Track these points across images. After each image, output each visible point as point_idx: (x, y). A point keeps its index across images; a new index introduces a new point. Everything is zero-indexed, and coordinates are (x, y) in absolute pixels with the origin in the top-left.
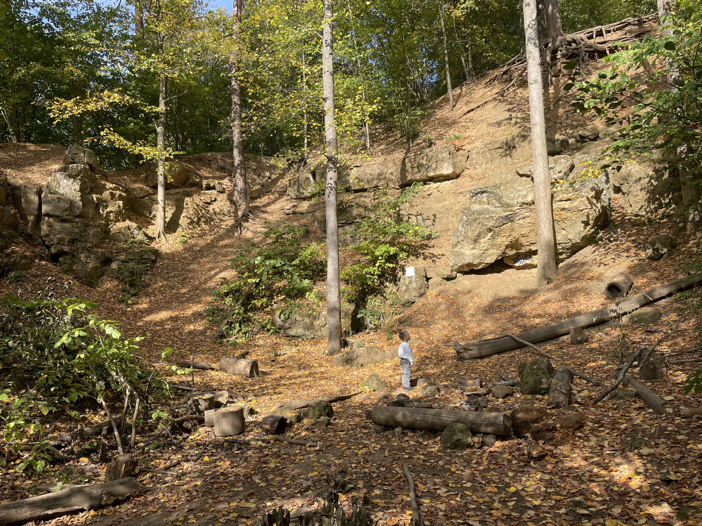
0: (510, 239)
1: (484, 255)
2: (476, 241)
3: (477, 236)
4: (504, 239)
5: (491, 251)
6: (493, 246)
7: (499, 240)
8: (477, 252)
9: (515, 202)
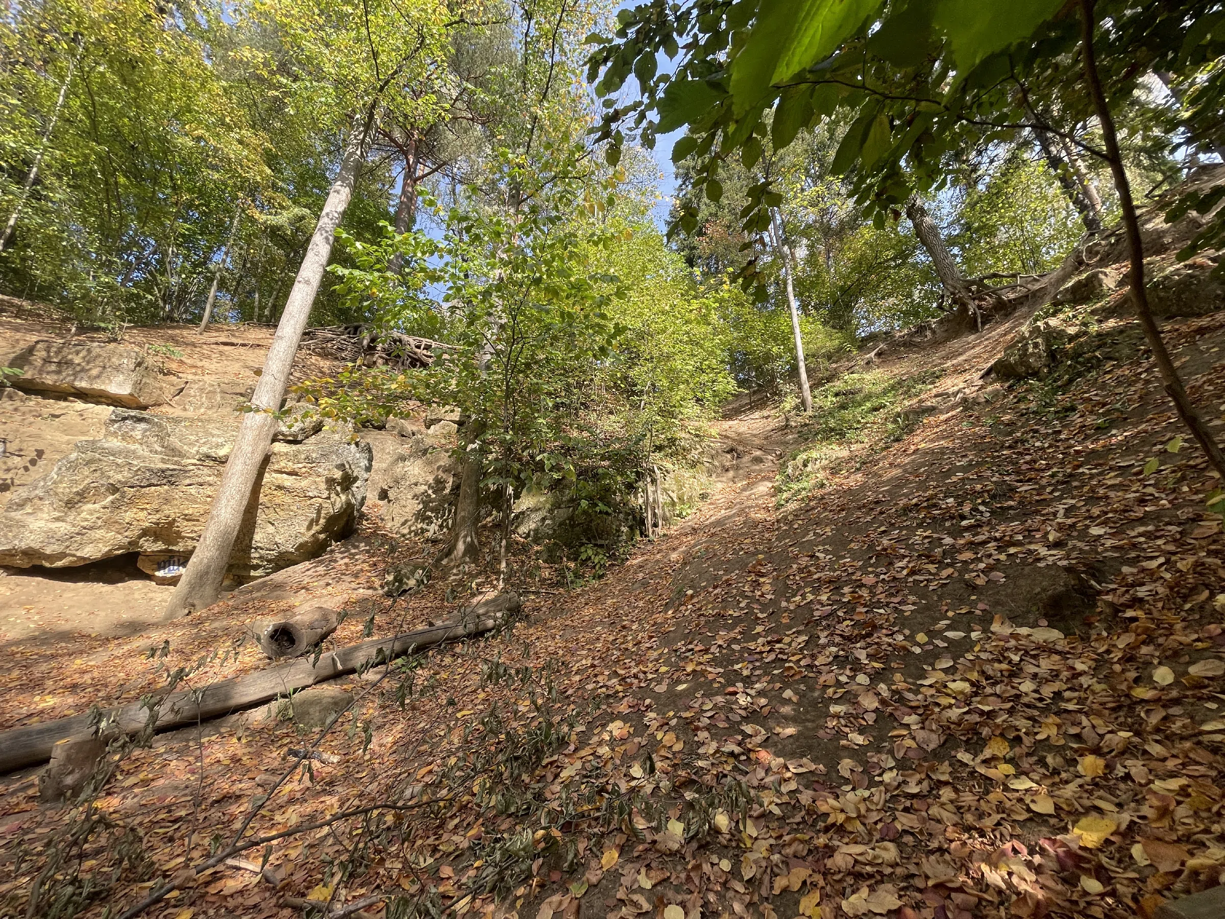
0: (154, 518)
1: (79, 538)
2: (70, 504)
3: (78, 493)
4: (142, 515)
5: (99, 534)
6: (108, 524)
7: (128, 515)
8: (63, 528)
9: (194, 450)
